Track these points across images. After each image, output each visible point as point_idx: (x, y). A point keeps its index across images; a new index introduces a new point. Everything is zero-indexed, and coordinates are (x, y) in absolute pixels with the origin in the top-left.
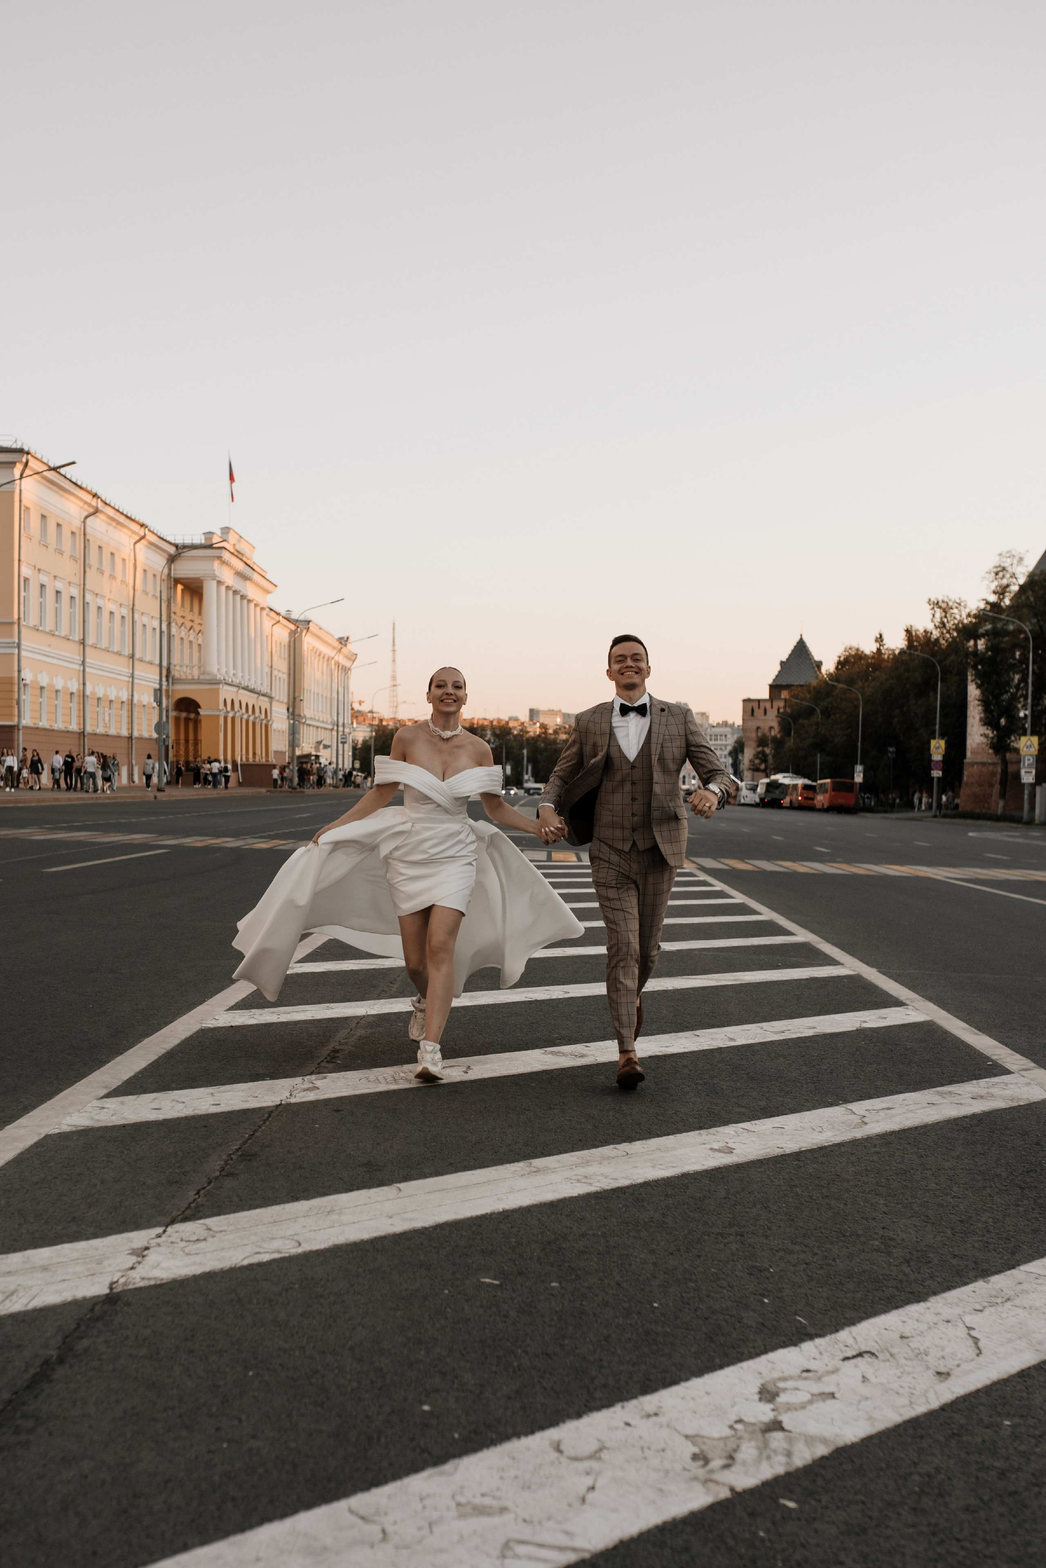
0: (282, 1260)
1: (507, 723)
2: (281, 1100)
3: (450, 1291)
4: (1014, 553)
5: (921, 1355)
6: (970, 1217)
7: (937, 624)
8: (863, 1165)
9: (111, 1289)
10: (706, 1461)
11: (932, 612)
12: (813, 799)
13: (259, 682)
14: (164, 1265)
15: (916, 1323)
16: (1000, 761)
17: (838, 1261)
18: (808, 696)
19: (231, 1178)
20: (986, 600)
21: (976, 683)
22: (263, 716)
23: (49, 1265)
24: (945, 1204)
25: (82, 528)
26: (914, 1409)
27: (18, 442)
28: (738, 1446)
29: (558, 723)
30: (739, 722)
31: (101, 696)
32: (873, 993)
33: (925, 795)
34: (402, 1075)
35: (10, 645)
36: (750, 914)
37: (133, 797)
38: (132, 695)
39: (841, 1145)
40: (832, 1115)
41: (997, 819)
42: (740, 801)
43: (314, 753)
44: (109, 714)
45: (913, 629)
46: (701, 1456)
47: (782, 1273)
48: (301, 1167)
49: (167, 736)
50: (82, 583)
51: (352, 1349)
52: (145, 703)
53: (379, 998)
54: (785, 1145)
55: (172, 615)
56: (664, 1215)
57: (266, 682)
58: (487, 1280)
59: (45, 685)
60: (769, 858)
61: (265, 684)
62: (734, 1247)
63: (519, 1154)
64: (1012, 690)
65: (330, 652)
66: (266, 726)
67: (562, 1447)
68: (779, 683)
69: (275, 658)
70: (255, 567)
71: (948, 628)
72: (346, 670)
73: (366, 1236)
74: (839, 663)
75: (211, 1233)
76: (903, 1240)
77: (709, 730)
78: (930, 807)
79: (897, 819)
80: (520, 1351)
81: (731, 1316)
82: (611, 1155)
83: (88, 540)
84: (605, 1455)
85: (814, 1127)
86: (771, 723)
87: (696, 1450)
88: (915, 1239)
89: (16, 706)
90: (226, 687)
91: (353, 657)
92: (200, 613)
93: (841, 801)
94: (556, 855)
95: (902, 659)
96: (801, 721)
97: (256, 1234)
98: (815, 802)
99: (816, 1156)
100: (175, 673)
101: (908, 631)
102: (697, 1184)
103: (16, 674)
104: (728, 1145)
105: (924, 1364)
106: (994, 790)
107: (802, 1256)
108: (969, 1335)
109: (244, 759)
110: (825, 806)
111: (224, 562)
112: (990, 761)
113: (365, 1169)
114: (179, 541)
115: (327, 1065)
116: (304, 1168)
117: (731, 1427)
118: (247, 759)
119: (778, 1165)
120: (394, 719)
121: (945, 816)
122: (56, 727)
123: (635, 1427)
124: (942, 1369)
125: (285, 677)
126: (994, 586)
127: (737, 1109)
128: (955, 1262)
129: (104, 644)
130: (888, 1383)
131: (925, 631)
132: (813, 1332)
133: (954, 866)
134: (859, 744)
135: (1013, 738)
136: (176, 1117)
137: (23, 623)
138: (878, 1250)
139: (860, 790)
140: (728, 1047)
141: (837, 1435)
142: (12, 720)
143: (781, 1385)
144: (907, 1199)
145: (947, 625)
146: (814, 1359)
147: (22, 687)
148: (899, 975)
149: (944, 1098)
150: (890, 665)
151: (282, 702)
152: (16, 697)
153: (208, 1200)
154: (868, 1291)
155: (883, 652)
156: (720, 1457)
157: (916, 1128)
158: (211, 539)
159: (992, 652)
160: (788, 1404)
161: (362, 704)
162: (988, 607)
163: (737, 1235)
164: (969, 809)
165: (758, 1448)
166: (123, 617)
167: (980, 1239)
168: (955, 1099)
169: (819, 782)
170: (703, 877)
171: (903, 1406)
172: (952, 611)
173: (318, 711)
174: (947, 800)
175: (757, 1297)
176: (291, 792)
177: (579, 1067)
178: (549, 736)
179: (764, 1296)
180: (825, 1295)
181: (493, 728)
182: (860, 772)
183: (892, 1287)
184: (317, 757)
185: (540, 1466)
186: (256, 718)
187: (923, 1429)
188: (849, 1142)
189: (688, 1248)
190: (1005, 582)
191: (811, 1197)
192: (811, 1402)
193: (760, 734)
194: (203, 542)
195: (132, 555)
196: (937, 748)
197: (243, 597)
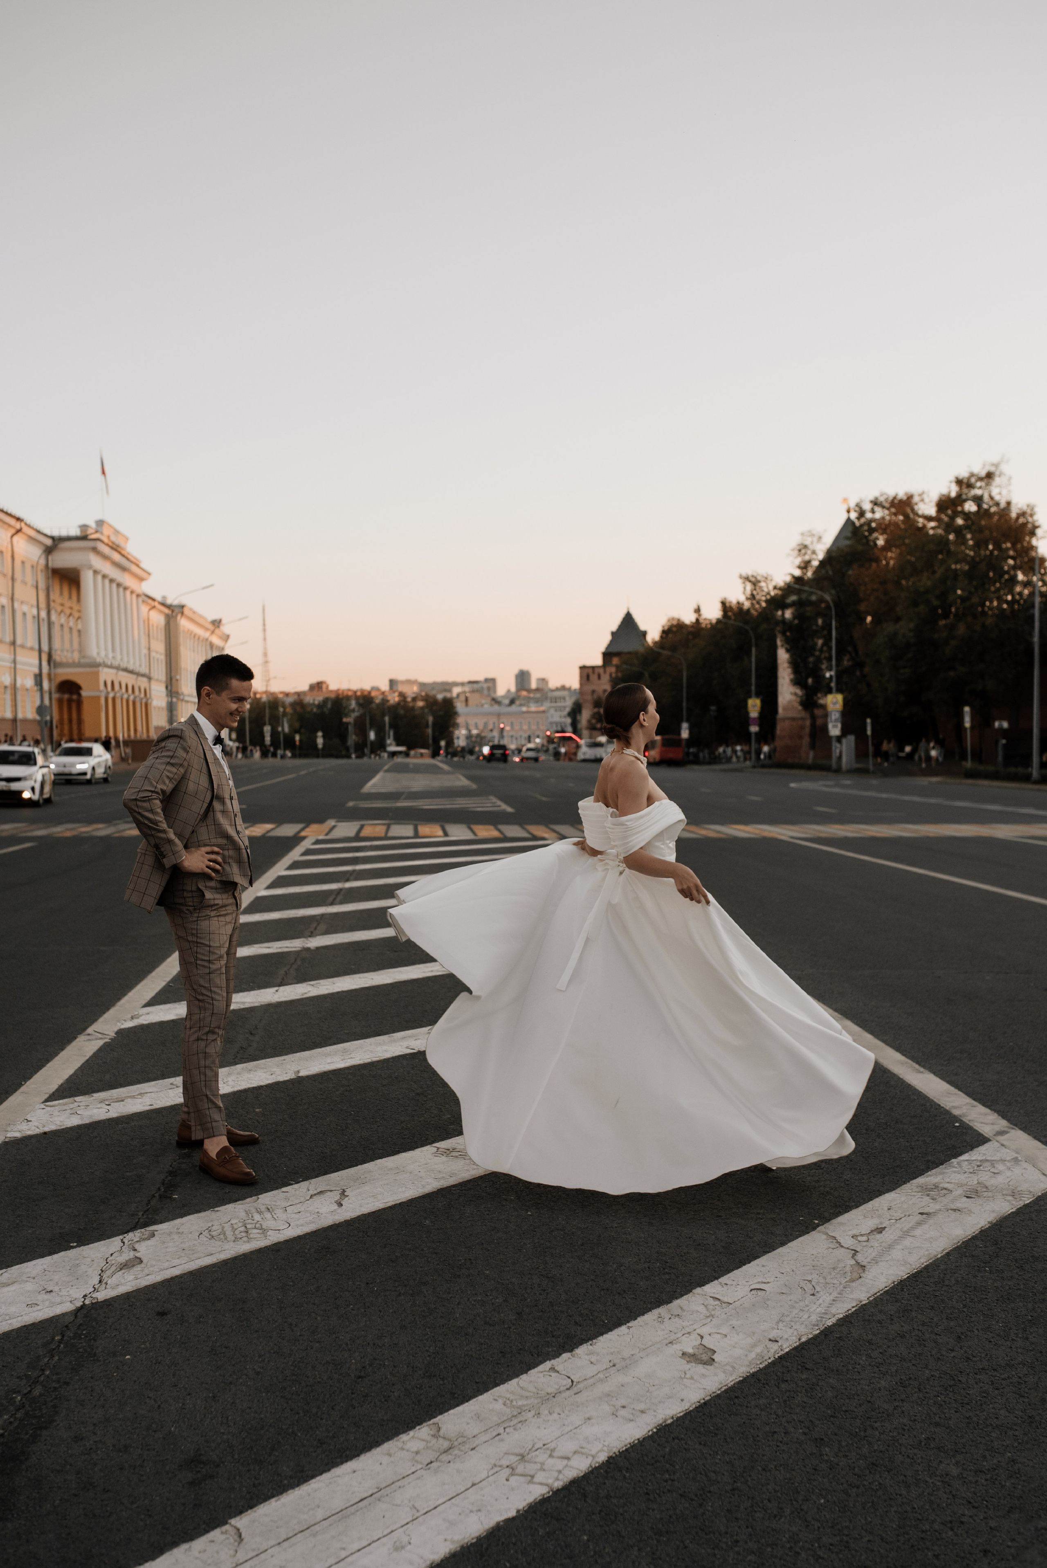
1: (370, 692)
2: (86, 1295)
4: (814, 532)
7: (748, 596)
11: (744, 585)
13: (138, 663)
16: (808, 716)
18: (636, 662)
20: (791, 574)
21: (785, 648)
22: (142, 695)
29: (415, 692)
30: (576, 686)
34: (256, 1218)
38: (15, 680)
40: (814, 1254)
41: (809, 768)
45: (727, 601)
49: (51, 718)
52: (27, 687)
54: (777, 1333)
55: (51, 603)
57: (144, 663)
61: (143, 666)
64: (816, 654)
65: (206, 634)
66: (146, 705)
68: (610, 651)
69: (152, 640)
70: (129, 557)
71: (757, 599)
74: (664, 632)
77: (549, 694)
82: (548, 1391)
85: (800, 1286)
86: (604, 686)
90: (106, 670)
91: (228, 638)
92: (79, 600)
93: (670, 755)
95: (719, 627)
100: (57, 657)
101: (723, 603)
104: (703, 1342)
106: (804, 742)
109: (126, 735)
111: (100, 553)
112: (800, 716)
114: (56, 533)
118: (129, 736)
120: (266, 692)
121: (763, 766)
125: (163, 657)
126: (798, 561)
131: (738, 603)
133: (790, 823)
134: (685, 703)
135: (820, 696)
139: (687, 745)
145: (757, 597)
149: (934, 1199)
150: (708, 633)
151: (160, 682)
155: (701, 621)
158: (86, 531)
159: (798, 620)
162: (793, 581)
164: (788, 759)
168: (948, 1201)
172: (760, 584)
178: (407, 704)
181: (357, 698)
182: (685, 729)
186: (135, 697)
190: (807, 558)
193: (595, 697)
194: (79, 534)
195: (10, 546)
196: (754, 706)
197: (119, 585)
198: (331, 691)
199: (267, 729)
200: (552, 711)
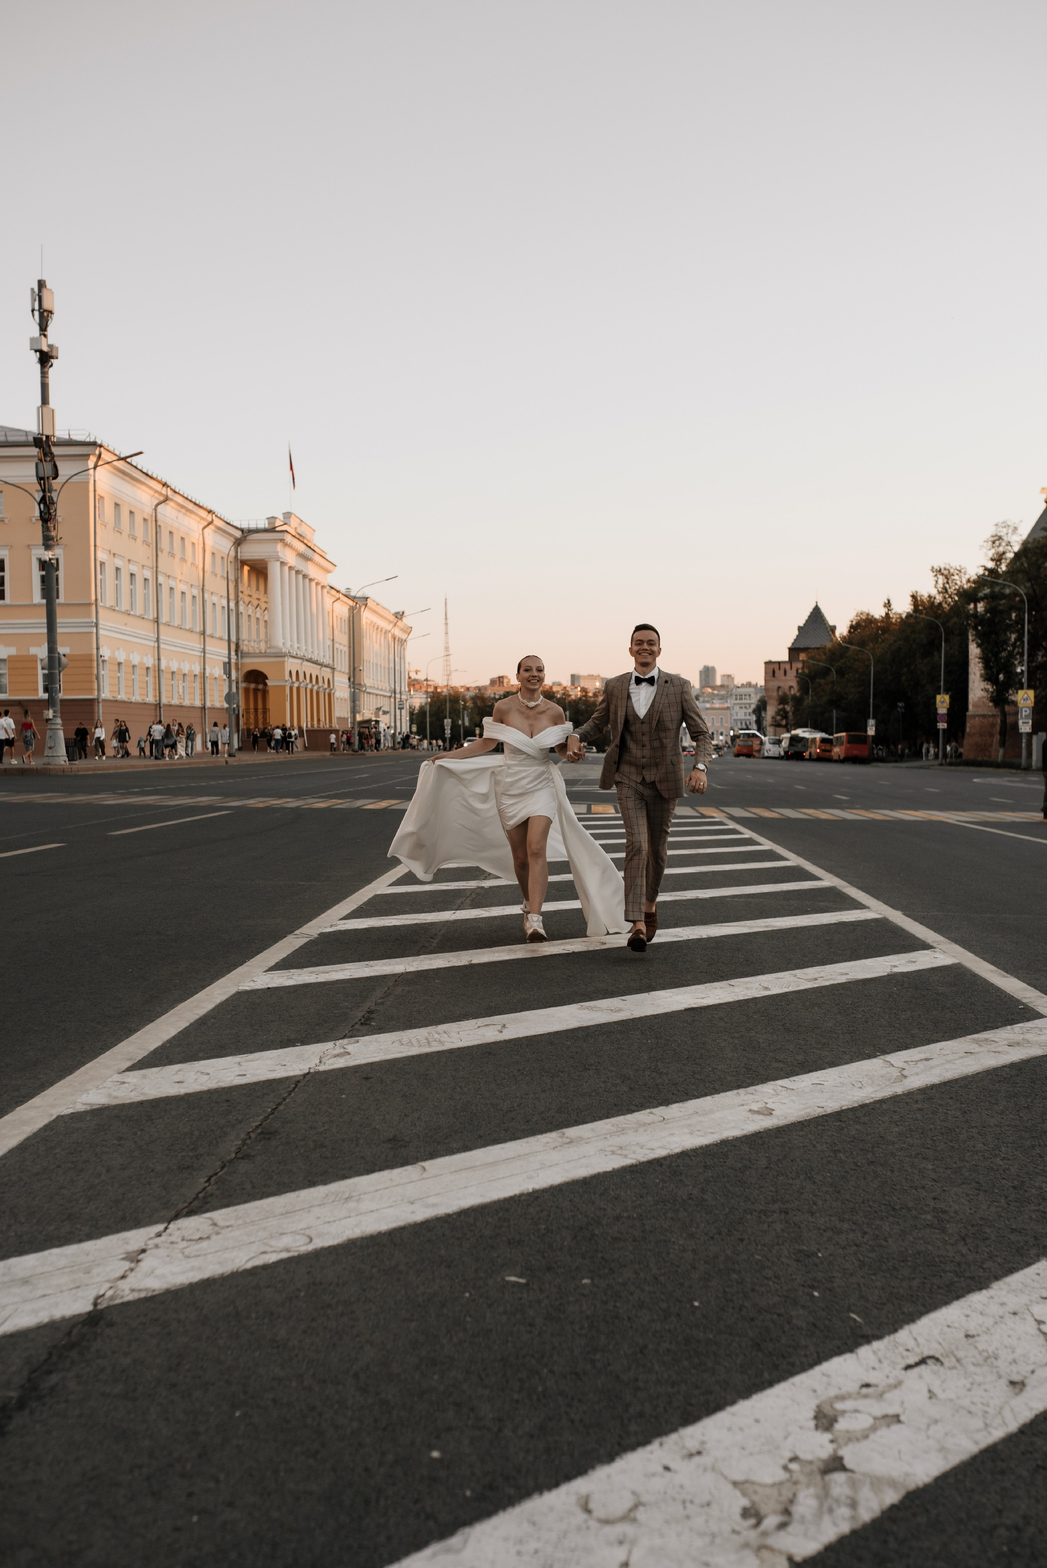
0: (290, 1260)
1: (551, 688)
2: (310, 1068)
3: (471, 1295)
4: (1009, 523)
5: (989, 1359)
6: (1023, 1182)
7: (940, 590)
8: (906, 1124)
9: (95, 1304)
10: (759, 1519)
11: (936, 578)
12: (830, 751)
13: (322, 654)
14: (158, 1272)
15: (980, 1317)
16: (999, 713)
17: (890, 1240)
18: (824, 657)
19: (247, 1161)
20: (984, 566)
21: (977, 643)
22: (326, 686)
23: (31, 1276)
24: (995, 1167)
25: (154, 515)
26: (990, 1434)
27: (91, 436)
28: (795, 1495)
29: (597, 687)
30: (761, 682)
31: (175, 669)
32: (900, 936)
33: (932, 745)
34: (436, 1036)
35: (88, 625)
36: (779, 860)
37: (206, 763)
38: (204, 669)
39: (882, 1102)
40: (870, 1069)
41: (998, 766)
42: (764, 754)
43: (374, 719)
44: (183, 687)
45: (918, 594)
46: (752, 1512)
47: (831, 1258)
48: (322, 1146)
49: (238, 706)
50: (155, 565)
51: (356, 1375)
52: (217, 676)
53: (418, 954)
54: (826, 1104)
55: (240, 594)
56: (703, 1190)
57: (328, 654)
58: (513, 1279)
59: (122, 661)
60: (794, 806)
61: (327, 657)
62: (778, 1227)
63: (552, 1123)
64: (1009, 649)
65: (388, 627)
66: (329, 695)
67: (592, 1506)
68: (797, 646)
69: (336, 632)
70: (316, 549)
71: (950, 593)
72: (402, 642)
73: (384, 1227)
74: (852, 627)
75: (217, 1229)
76: (956, 1212)
77: (734, 690)
78: (936, 756)
79: (907, 767)
80: (545, 1371)
81: (779, 1315)
82: (646, 1122)
83: (160, 526)
84: (641, 1514)
85: (853, 1083)
86: (790, 683)
87: (745, 1502)
88: (969, 1211)
89: (96, 681)
90: (291, 660)
91: (408, 630)
92: (266, 592)
93: (856, 752)
94: (596, 808)
95: (908, 622)
96: (818, 680)
97: (264, 1229)
98: (833, 754)
99: (857, 1115)
100: (244, 648)
101: (914, 597)
102: (737, 1152)
103: (95, 651)
104: (767, 1106)
105: (994, 1370)
106: (995, 739)
107: (851, 1236)
108: (1040, 1330)
109: (309, 726)
110: (842, 758)
111: (286, 545)
112: (990, 713)
113: (390, 1146)
114: (245, 525)
115: (360, 1028)
116: (325, 1147)
117: (785, 1468)
118: (312, 725)
119: (820, 1128)
121: (951, 764)
122: (133, 699)
123: (676, 1472)
124: (1016, 1378)
125: (346, 649)
126: (991, 553)
127: (775, 1065)
128: (1013, 1237)
129: (177, 622)
130: (958, 1398)
131: (930, 597)
132: (870, 1332)
133: (964, 810)
134: (871, 700)
135: (1011, 692)
136: (198, 1090)
137: (100, 604)
138: (930, 1226)
139: (873, 742)
140: (763, 997)
141: (907, 1475)
142: (92, 694)
143: (839, 1406)
144: (955, 1163)
145: (949, 590)
146: (874, 1368)
147: (101, 663)
148: (924, 917)
149: (980, 1046)
150: (897, 627)
151: (344, 673)
152: (95, 672)
153: (218, 1189)
154: (925, 1278)
155: (891, 616)
156: (775, 1512)
157: (957, 1080)
158: (274, 523)
159: (991, 614)
160: (848, 1432)
161: (418, 673)
162: (987, 573)
163: (781, 1212)
164: (972, 757)
165: (818, 1497)
166: (194, 597)
167: (1037, 1208)
168: (992, 1047)
169: (836, 735)
170: (732, 825)
171: (978, 1431)
172: (953, 577)
173: (377, 680)
174: (951, 749)
175: (806, 1290)
176: (353, 755)
177: (615, 1022)
178: (589, 699)
179: (813, 1288)
180: (879, 1284)
182: (872, 726)
183: (950, 1272)
184: (377, 722)
185: (565, 1534)
186: (319, 687)
187: (1003, 1461)
188: (891, 1098)
189: (729, 1231)
190: (1001, 549)
191: (856, 1164)
192: (874, 1429)
193: (780, 693)
194: (267, 526)
195: (201, 539)
196: (942, 702)
197: (305, 576)
198: (512, 686)
199: (448, 722)
200: (737, 708)
